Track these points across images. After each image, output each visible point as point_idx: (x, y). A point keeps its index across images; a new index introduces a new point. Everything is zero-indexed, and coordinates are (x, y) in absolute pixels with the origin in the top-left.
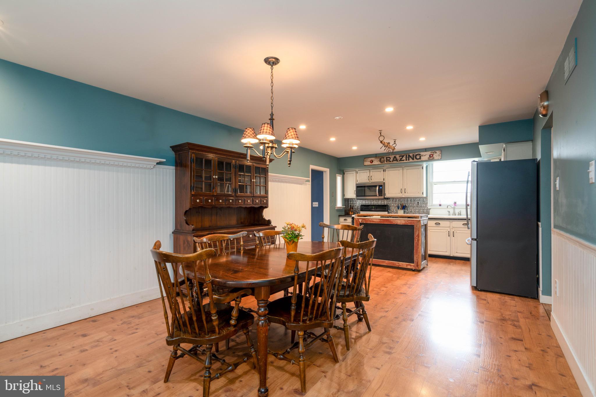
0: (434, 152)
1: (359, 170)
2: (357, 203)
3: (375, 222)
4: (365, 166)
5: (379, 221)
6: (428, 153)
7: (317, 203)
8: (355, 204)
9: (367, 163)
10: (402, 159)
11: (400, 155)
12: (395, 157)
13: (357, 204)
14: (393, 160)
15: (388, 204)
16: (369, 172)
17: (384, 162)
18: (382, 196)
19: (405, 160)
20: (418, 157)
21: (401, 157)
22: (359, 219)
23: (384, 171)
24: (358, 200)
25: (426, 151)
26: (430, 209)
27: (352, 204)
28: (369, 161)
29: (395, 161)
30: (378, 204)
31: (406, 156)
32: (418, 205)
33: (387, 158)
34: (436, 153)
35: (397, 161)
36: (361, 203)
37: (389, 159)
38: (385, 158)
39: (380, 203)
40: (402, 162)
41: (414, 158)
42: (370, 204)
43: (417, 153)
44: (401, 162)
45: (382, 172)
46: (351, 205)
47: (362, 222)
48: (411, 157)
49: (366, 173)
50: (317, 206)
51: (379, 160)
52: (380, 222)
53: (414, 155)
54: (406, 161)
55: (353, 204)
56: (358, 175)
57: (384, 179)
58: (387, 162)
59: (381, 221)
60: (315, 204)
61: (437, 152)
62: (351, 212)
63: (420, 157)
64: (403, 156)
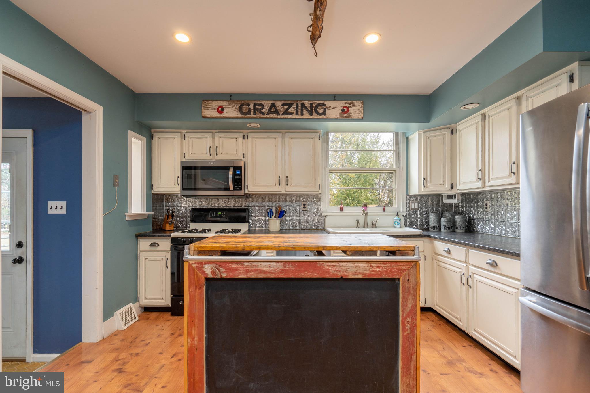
0: (350, 104)
1: (187, 132)
2: (183, 205)
3: (266, 272)
4: (204, 119)
5: (281, 267)
6: (341, 104)
7: (64, 204)
8: (178, 206)
9: (210, 112)
10: (289, 111)
11: (283, 102)
12: (273, 105)
13: (183, 208)
14: (269, 112)
15: (249, 206)
16: (211, 139)
17: (250, 114)
18: (241, 190)
19: (295, 113)
20: (320, 110)
21: (286, 107)
22: (201, 263)
23: (244, 138)
24: (185, 199)
25: (335, 100)
26: (326, 216)
27: (171, 208)
28: (214, 109)
29: (273, 113)
30: (227, 208)
31: (297, 105)
32: (304, 209)
33: (255, 105)
34: (354, 105)
35: (278, 114)
36: (191, 204)
37: (260, 107)
38: (252, 104)
39: (231, 204)
40: (289, 117)
41: (313, 110)
42: (211, 206)
43: (318, 102)
44: (286, 116)
45: (241, 139)
46: (168, 210)
47: (213, 272)
48: (306, 108)
49: (204, 139)
50: (64, 211)
51: (237, 108)
52: (282, 271)
53: (314, 105)
54: (297, 117)
55: (173, 206)
56: (185, 142)
57: (244, 154)
58: (255, 113)
59: (287, 267)
60: (54, 207)
61: (357, 103)
62: (167, 225)
63: (325, 110)
64: (290, 105)
